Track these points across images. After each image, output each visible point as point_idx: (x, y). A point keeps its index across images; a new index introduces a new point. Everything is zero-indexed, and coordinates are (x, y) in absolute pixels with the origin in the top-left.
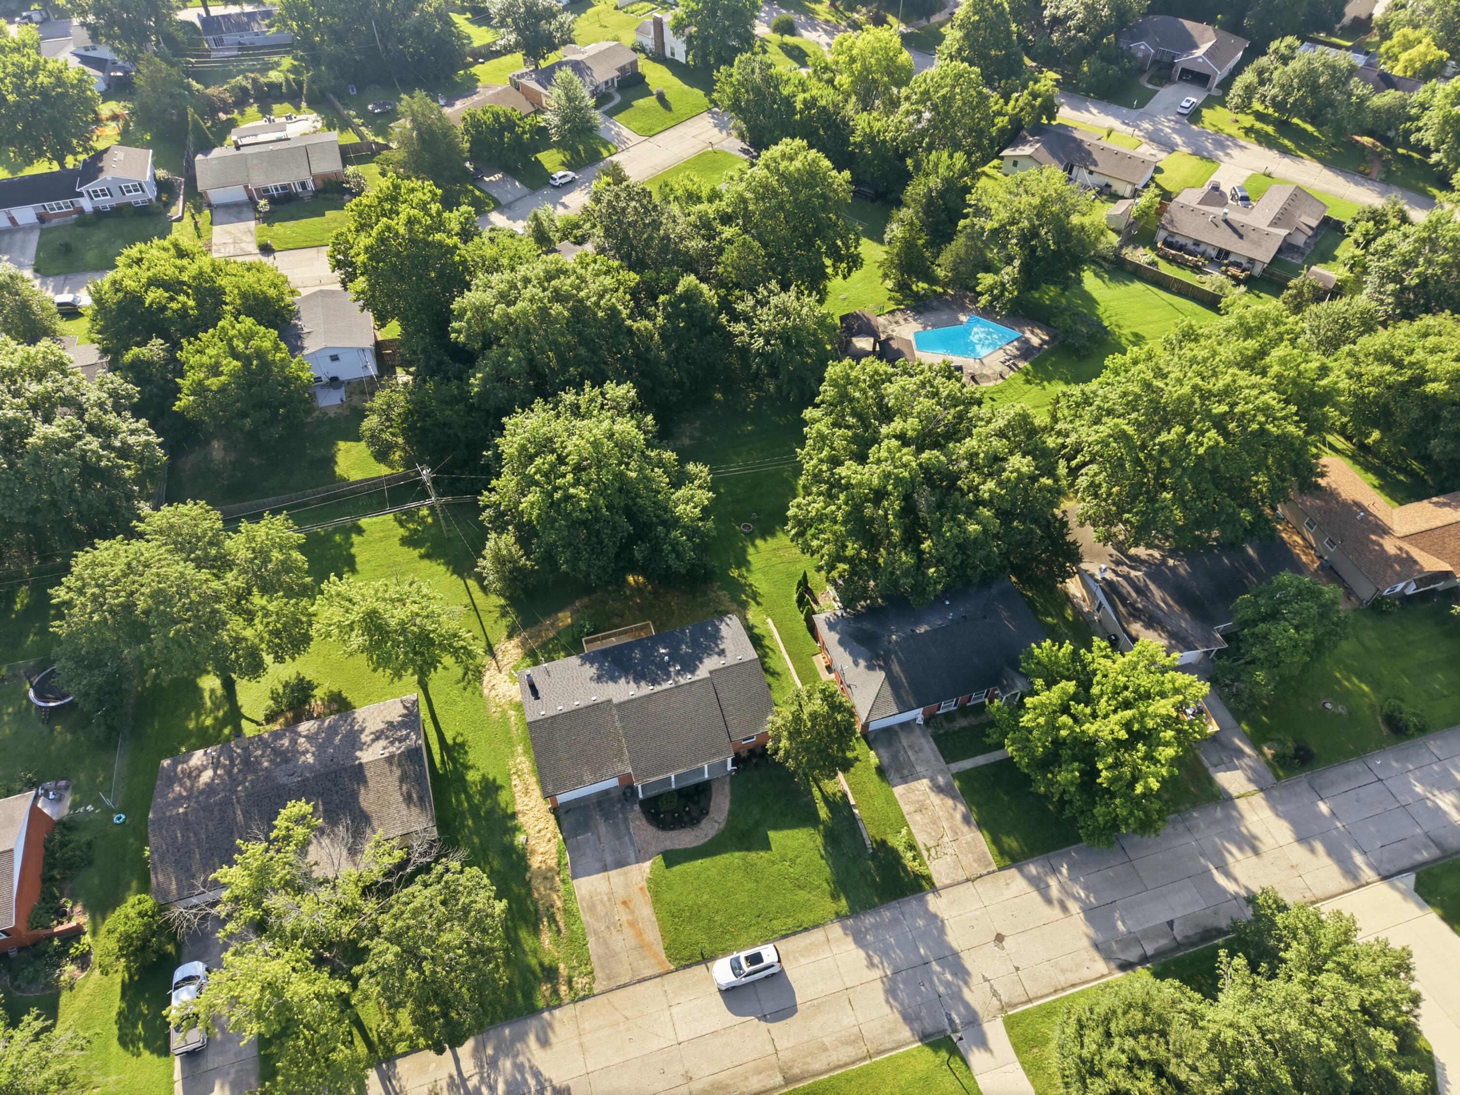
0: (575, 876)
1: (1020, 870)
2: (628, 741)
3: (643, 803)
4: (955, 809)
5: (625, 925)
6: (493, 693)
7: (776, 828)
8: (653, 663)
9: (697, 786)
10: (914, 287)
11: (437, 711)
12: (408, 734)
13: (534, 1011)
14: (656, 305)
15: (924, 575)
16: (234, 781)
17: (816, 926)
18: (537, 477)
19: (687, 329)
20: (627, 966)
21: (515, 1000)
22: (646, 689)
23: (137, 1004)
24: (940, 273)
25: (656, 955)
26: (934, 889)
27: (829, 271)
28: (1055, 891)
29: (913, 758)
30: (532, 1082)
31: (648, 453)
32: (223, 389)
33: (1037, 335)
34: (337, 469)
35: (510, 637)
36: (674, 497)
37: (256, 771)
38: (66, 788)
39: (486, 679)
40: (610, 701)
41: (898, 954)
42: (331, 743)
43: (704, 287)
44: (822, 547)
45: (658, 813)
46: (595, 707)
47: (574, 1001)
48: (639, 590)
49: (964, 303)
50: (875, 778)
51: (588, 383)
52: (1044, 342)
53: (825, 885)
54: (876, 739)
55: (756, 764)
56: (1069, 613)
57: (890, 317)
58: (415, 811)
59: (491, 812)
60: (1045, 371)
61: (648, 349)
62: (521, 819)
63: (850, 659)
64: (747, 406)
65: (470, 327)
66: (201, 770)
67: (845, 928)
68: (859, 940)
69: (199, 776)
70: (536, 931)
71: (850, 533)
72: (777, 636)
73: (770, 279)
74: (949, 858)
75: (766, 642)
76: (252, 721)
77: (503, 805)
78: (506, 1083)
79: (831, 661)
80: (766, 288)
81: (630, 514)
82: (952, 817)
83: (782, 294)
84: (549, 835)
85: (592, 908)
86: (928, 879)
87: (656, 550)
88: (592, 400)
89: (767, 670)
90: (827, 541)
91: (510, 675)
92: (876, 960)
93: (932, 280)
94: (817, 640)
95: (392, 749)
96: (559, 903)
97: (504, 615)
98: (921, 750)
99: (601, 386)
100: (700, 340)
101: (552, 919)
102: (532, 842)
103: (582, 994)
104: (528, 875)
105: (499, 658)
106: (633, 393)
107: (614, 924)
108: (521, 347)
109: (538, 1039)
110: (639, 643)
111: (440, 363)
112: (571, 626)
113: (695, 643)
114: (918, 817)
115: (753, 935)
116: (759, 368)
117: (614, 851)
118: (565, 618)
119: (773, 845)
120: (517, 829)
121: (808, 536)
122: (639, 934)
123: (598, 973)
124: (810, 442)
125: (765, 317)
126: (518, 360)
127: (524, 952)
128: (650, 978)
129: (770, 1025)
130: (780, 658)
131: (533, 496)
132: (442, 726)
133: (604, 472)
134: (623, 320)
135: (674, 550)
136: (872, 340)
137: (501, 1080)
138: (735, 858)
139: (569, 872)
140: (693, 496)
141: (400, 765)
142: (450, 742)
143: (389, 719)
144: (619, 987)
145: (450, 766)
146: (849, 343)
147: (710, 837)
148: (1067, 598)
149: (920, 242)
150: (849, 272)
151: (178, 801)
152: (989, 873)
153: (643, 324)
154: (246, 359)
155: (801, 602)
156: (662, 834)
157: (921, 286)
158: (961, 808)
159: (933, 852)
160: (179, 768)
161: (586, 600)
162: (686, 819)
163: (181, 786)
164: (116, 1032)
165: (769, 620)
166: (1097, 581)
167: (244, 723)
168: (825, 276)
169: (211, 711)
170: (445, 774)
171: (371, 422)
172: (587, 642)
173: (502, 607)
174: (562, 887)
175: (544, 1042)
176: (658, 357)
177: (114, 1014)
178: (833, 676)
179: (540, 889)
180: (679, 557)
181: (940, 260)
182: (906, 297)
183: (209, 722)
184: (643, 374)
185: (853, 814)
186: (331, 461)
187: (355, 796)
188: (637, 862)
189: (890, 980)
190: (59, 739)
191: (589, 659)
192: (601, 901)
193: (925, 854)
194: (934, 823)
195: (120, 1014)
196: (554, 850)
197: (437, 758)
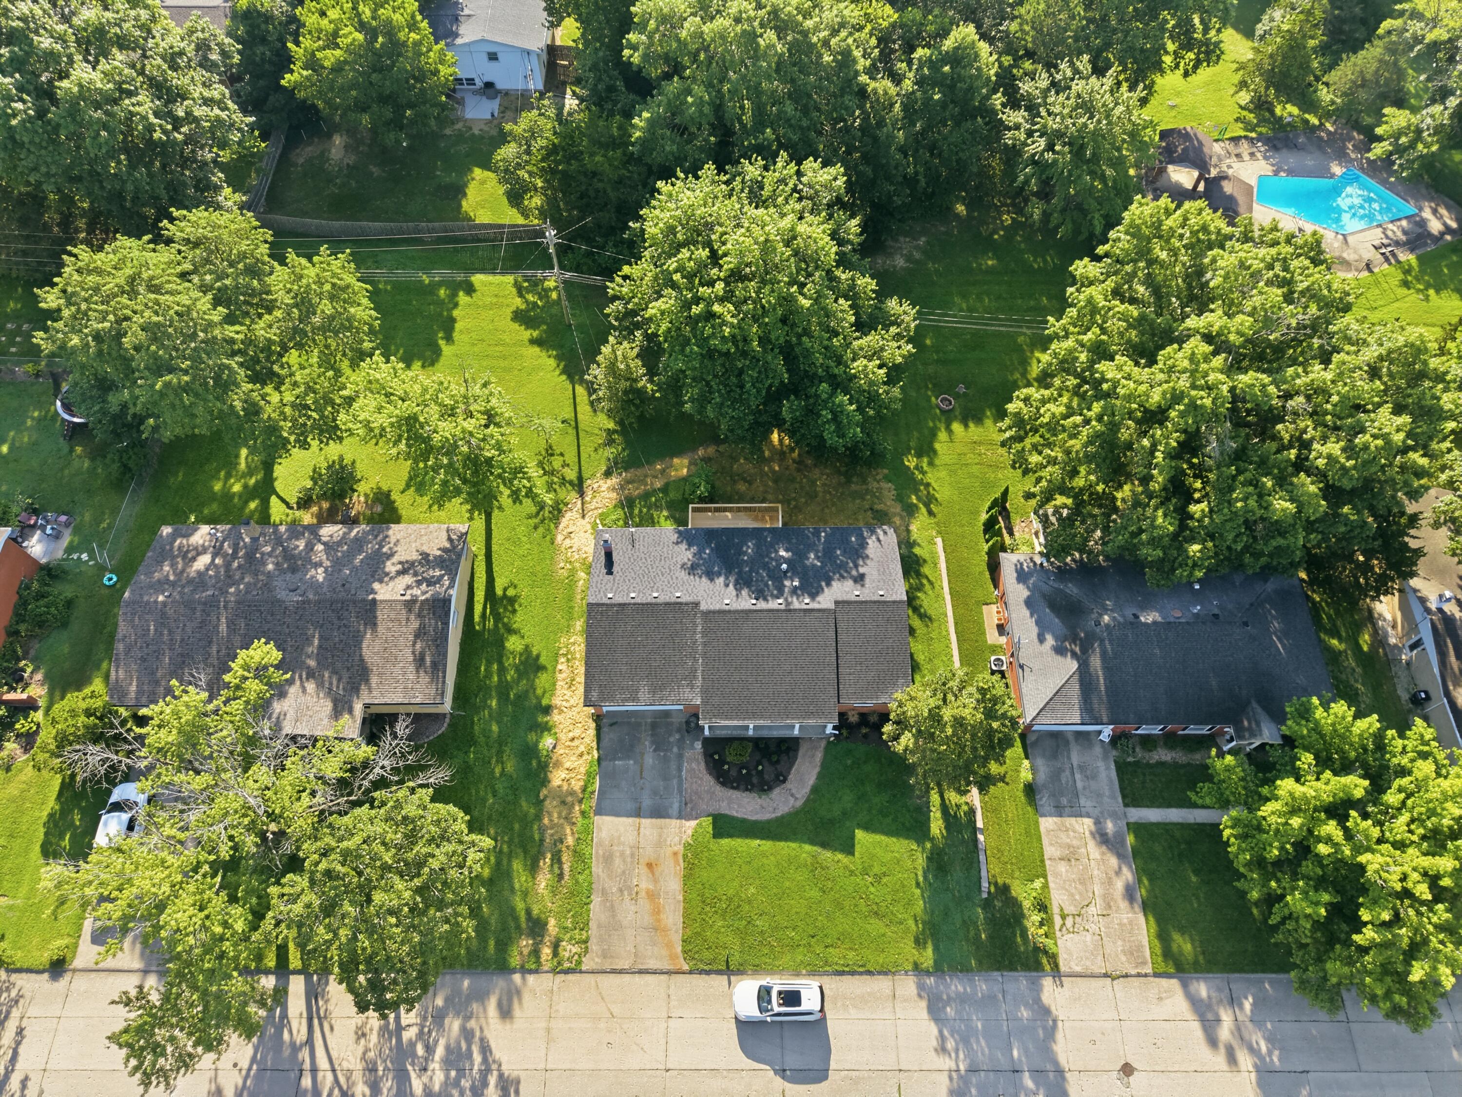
0: (599, 812)
1: (1185, 986)
2: (705, 664)
3: (707, 742)
4: (1118, 873)
5: (643, 894)
6: (568, 542)
7: (867, 827)
8: (765, 566)
9: (782, 741)
10: (1278, 111)
11: (495, 548)
12: (442, 576)
13: (503, 968)
14: (910, 63)
15: (1182, 550)
16: (229, 578)
17: (884, 972)
18: (677, 277)
19: (943, 104)
20: (630, 948)
21: (485, 948)
22: (746, 602)
23: (71, 811)
24: (1325, 95)
25: (669, 945)
26: (1056, 972)
27: (1168, 60)
28: (1225, 1032)
29: (1080, 785)
30: (477, 1058)
31: (838, 273)
32: (338, 68)
33: (1440, 218)
34: (464, 203)
35: (608, 474)
36: (856, 344)
37: (256, 573)
38: (67, 525)
39: (564, 522)
40: (697, 604)
41: (981, 1046)
42: (351, 562)
43: (984, 48)
44: (1044, 467)
45: (722, 761)
46: (676, 607)
47: (554, 971)
48: (781, 454)
49: (1345, 147)
50: (1021, 795)
51: (783, 154)
52: (1448, 230)
53: (911, 923)
54: (1035, 743)
55: (865, 736)
56: (1365, 640)
57: (1230, 147)
58: (425, 679)
59: (522, 697)
60: (1437, 273)
61: (881, 123)
62: (555, 717)
63: (1035, 631)
64: (995, 232)
65: (652, 44)
66: (200, 551)
67: (921, 987)
68: (935, 1011)
69: (194, 559)
70: (533, 868)
71: (1089, 458)
72: (943, 565)
73: (1080, 53)
74: (1088, 937)
75: (926, 570)
76: (283, 500)
77: (539, 692)
78: (448, 1048)
79: (1008, 620)
80: (1072, 64)
81: (789, 353)
82: (1110, 882)
83: (1093, 79)
84: (582, 748)
85: (608, 859)
86: (1053, 958)
87: (811, 412)
88: (783, 181)
89: (916, 610)
90: (1053, 461)
91: (594, 526)
92: (950, 1044)
93: (1308, 103)
94: (996, 586)
95: (416, 592)
96: (570, 840)
97: (610, 442)
98: (1094, 777)
99: (799, 163)
100: (957, 124)
101: (557, 859)
102: (560, 750)
103: (567, 965)
104: (544, 792)
105: (587, 499)
106: (841, 182)
107: (630, 889)
108: (709, 85)
109: (500, 1005)
110: (756, 533)
111: (611, 89)
112: (685, 479)
113: (828, 555)
114: (1062, 867)
115: (800, 958)
116: (1027, 182)
117: (655, 792)
118: (681, 467)
119: (858, 849)
120: (546, 728)
121: (1028, 442)
122: (657, 911)
123: (593, 945)
124: (1072, 312)
125: (1057, 109)
126: (700, 102)
127: (512, 890)
128: (655, 972)
129: (788, 1085)
130: (939, 596)
131: (667, 302)
132: (495, 568)
133: (767, 290)
134: (857, 73)
135: (836, 418)
136: (1196, 174)
137: (442, 1042)
138: (807, 850)
139: (594, 803)
140: (882, 349)
141: (419, 616)
142: (499, 592)
143: (425, 549)
144: (614, 971)
145: (490, 624)
146: (1162, 171)
147: (779, 814)
148: (1370, 617)
149: (1312, 43)
150: (1196, 67)
151: (161, 585)
152: (1139, 975)
153: (882, 85)
154: (371, 33)
155: (990, 526)
156: (719, 790)
157: (1288, 111)
158: (1128, 875)
159: (1069, 922)
160: (178, 542)
161: (711, 450)
162: (755, 780)
163: (172, 566)
164: (42, 836)
165: (939, 541)
166: (1428, 611)
167: (274, 499)
168: (1158, 67)
169: (244, 476)
170: (480, 634)
171: (508, 152)
172: (695, 510)
173: (609, 432)
174: (580, 821)
175: (506, 1013)
176: (891, 137)
177: (45, 814)
178: (1003, 640)
179: (552, 815)
180: (840, 432)
181: (1333, 76)
182: (1262, 121)
183: (237, 488)
184: (866, 158)
185: (976, 840)
186: (458, 191)
187: (357, 640)
188: (680, 817)
189: (961, 1077)
190: (76, 463)
191: (687, 537)
192: (622, 854)
193: (1058, 921)
194: (1082, 882)
195: (51, 816)
196: (583, 770)
197: (478, 609)
